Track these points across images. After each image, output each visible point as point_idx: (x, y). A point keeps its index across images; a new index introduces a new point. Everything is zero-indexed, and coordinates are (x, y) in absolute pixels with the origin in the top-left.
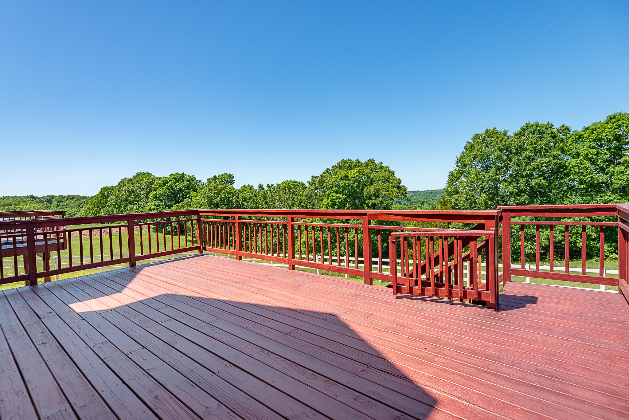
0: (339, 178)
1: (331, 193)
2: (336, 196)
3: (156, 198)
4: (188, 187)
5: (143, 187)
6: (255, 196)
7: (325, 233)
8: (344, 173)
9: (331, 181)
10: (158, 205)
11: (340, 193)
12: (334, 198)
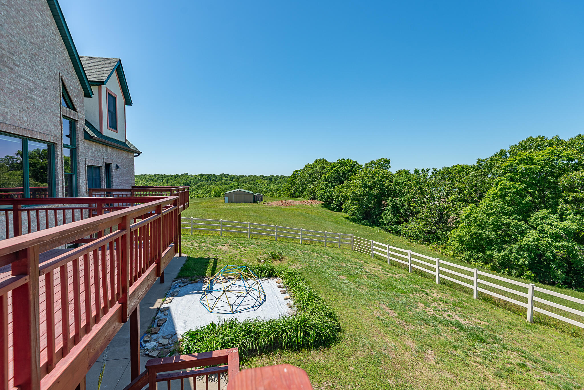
0: (517, 161)
1: (502, 180)
2: (508, 183)
3: (326, 180)
4: (350, 171)
5: (318, 170)
6: (410, 180)
7: (488, 230)
8: (525, 154)
9: (504, 165)
10: (327, 186)
11: (517, 181)
12: (506, 187)
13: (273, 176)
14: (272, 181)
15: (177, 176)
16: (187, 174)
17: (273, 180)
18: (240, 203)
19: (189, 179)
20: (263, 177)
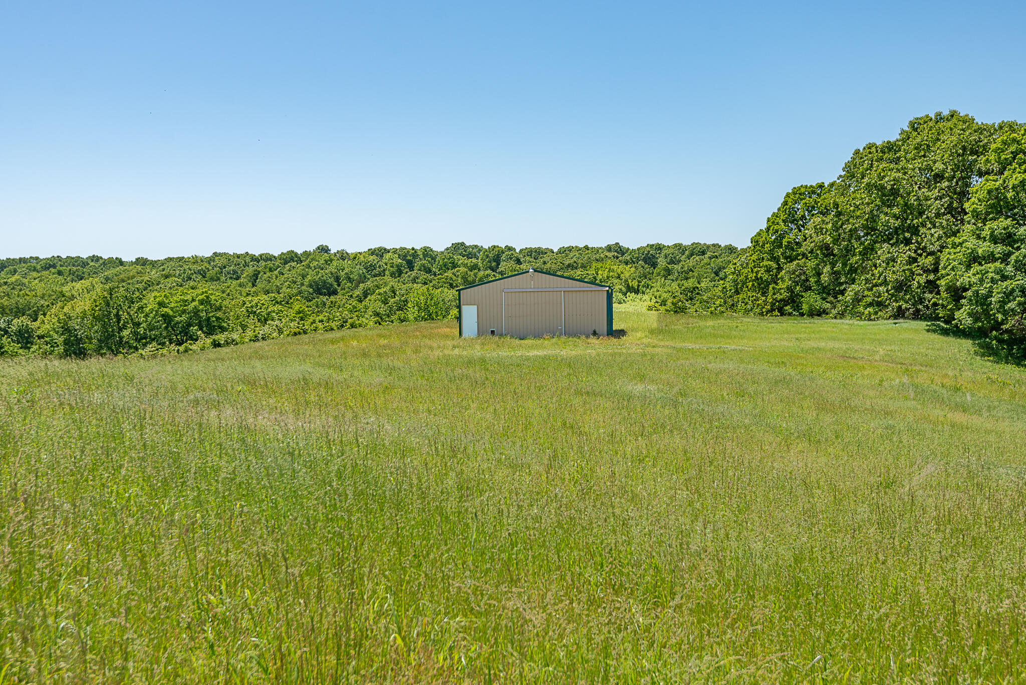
13: (659, 248)
14: (654, 265)
15: (291, 258)
16: (324, 249)
17: (662, 262)
18: (538, 335)
19: (332, 268)
20: (618, 251)
